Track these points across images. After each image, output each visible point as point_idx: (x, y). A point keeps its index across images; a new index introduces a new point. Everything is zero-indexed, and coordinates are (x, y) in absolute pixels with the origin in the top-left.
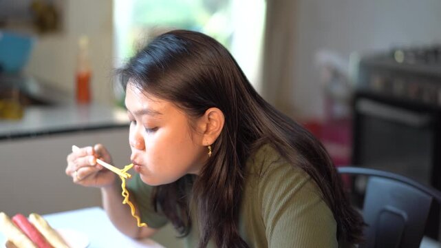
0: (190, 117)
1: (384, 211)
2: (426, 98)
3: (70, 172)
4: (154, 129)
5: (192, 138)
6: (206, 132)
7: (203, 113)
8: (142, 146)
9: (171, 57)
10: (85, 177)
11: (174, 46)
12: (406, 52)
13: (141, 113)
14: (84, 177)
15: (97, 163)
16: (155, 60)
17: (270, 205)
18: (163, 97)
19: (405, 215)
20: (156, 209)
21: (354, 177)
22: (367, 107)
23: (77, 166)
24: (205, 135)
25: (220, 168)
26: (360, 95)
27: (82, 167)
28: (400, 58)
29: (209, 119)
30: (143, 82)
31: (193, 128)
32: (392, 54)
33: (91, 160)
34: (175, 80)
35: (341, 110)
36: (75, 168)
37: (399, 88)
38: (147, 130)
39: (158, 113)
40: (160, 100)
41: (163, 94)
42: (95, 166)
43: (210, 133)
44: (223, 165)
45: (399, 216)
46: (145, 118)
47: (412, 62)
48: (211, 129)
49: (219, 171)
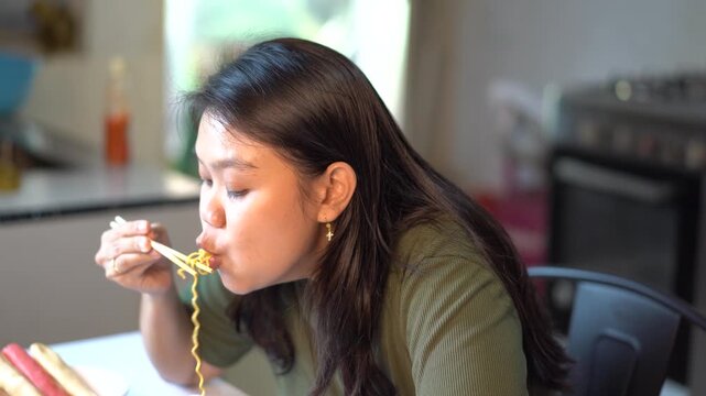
0: (302, 175)
1: (603, 337)
2: (667, 158)
3: (102, 261)
4: (241, 192)
5: (303, 210)
6: (326, 201)
7: (323, 169)
8: (221, 222)
9: (276, 77)
10: (128, 269)
11: (282, 60)
12: (634, 84)
13: (224, 165)
14: (124, 270)
15: (152, 249)
16: (250, 80)
17: (420, 326)
18: (262, 140)
19: (636, 343)
20: (238, 329)
21: (551, 283)
22: (571, 171)
23: (118, 250)
24: (325, 206)
25: (349, 260)
26: (561, 152)
27: (124, 253)
28: (624, 93)
29: (332, 180)
30: (229, 114)
31: (306, 194)
32: (612, 88)
33: (142, 243)
34: (282, 113)
35: (530, 177)
36: (112, 253)
37: (623, 141)
38: (229, 193)
39: (251, 166)
40: (256, 144)
41: (262, 135)
42: (148, 253)
43: (333, 202)
44: (353, 256)
45: (627, 345)
46: (229, 173)
47: (643, 98)
48: (334, 196)
49: (347, 264)
